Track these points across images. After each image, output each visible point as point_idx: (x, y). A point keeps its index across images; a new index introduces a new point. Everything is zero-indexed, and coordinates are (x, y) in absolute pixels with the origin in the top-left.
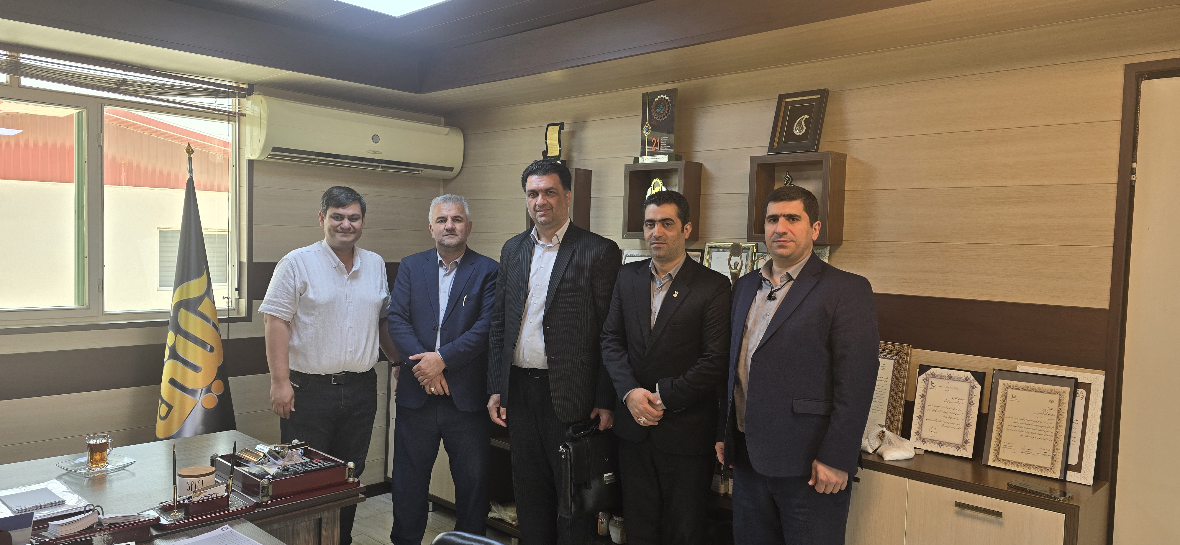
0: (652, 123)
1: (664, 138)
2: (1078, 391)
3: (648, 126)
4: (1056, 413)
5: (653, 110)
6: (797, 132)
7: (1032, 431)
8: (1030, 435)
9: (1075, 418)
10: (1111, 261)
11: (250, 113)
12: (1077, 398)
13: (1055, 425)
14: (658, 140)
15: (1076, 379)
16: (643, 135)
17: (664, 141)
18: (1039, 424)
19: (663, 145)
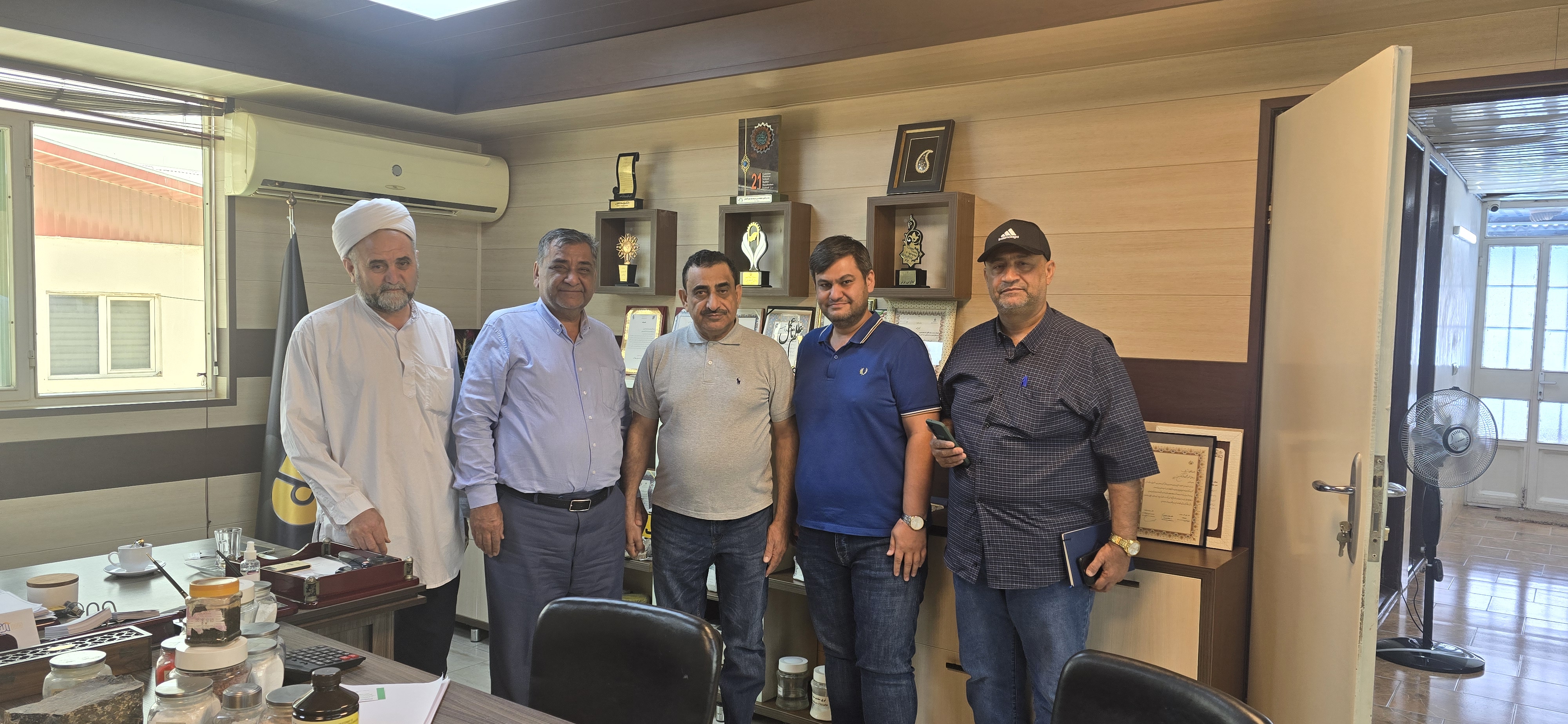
0: (752, 155)
1: (766, 174)
2: (1217, 451)
3: (746, 159)
4: (1195, 475)
5: (752, 140)
6: (920, 169)
7: (1172, 496)
8: (1170, 500)
9: (1214, 480)
10: (1248, 311)
11: (231, 136)
12: (1216, 459)
13: (1194, 489)
14: (759, 177)
15: (1215, 438)
16: (740, 171)
17: (766, 178)
18: (1179, 488)
19: (766, 182)
